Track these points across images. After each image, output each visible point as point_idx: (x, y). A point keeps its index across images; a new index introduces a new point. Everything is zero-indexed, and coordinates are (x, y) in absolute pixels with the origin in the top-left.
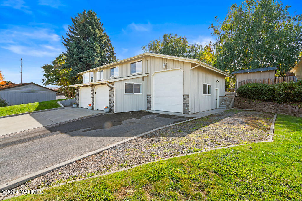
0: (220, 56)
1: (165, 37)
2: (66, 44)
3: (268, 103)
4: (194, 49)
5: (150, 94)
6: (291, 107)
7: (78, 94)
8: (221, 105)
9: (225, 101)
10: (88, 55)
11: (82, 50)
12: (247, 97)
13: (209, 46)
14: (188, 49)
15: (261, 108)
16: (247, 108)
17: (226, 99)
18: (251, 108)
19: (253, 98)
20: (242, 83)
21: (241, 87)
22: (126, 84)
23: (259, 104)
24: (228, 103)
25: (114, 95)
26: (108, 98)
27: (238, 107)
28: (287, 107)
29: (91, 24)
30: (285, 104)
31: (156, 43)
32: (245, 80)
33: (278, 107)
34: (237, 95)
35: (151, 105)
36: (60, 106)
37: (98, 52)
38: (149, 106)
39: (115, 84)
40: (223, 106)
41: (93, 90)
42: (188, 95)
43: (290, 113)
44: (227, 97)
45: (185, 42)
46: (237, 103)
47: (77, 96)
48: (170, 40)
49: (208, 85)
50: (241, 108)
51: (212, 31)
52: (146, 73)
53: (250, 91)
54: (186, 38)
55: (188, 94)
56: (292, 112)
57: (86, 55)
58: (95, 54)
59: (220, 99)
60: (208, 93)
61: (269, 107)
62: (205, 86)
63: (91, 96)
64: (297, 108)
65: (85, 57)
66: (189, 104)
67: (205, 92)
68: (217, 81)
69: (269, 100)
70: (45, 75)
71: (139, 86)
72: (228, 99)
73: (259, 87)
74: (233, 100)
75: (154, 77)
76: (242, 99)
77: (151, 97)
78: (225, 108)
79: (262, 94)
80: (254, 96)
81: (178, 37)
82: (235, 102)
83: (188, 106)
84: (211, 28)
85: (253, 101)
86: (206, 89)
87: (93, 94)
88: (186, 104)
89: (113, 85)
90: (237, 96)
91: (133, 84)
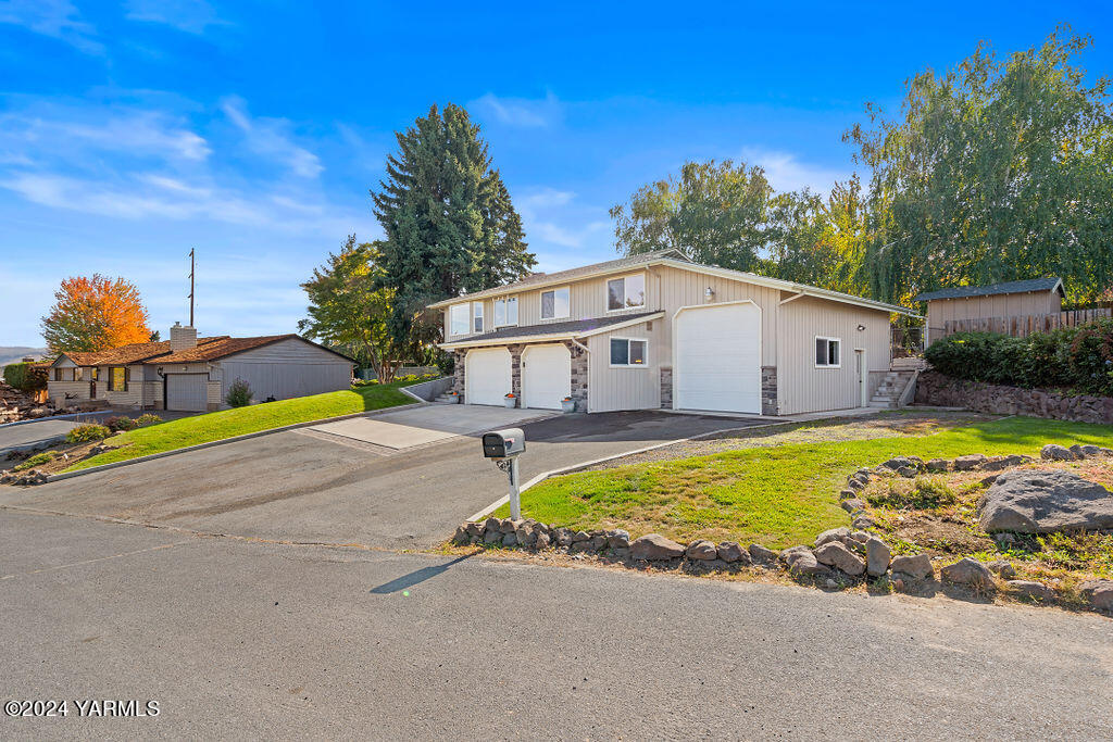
0: (879, 244)
1: (687, 173)
2: (383, 213)
3: (1002, 390)
4: (792, 210)
5: (666, 364)
6: (1047, 398)
7: (463, 367)
8: (874, 399)
9: (890, 384)
10: (451, 248)
11: (431, 230)
12: (952, 372)
13: (848, 188)
14: (768, 211)
15: (985, 404)
16: (952, 405)
17: (893, 379)
18: (962, 403)
19: (968, 378)
20: (946, 330)
21: (937, 344)
22: (612, 340)
23: (980, 394)
24: (896, 390)
25: (586, 369)
26: (569, 377)
27: (927, 402)
28: (1038, 398)
29: (456, 150)
30: (1035, 391)
31: (656, 191)
32: (955, 322)
33: (1021, 398)
34: (924, 365)
35: (671, 396)
36: (413, 401)
37: (479, 234)
38: (667, 398)
39: (590, 342)
40: (881, 399)
41: (517, 358)
42: (774, 369)
43: (1045, 411)
44: (895, 374)
45: (759, 183)
46: (923, 391)
47: (457, 374)
48: (706, 181)
49: (831, 343)
50: (934, 404)
51: (858, 149)
52: (657, 312)
53: (958, 356)
54: (762, 171)
55: (772, 364)
56: (1048, 410)
57: (447, 248)
58: (471, 243)
59: (870, 380)
60: (831, 362)
61: (1003, 399)
62: (821, 343)
63: (510, 371)
64: (1058, 398)
65: (444, 255)
66: (776, 390)
67: (821, 360)
68: (861, 328)
69: (1007, 381)
70: (312, 309)
71: (641, 344)
72: (897, 379)
73: (982, 344)
74: (912, 381)
75: (678, 320)
76: (940, 379)
77: (671, 375)
78: (887, 405)
79: (988, 363)
80: (970, 369)
81: (735, 167)
82: (917, 387)
83: (774, 397)
84: (852, 138)
85: (968, 383)
86: (826, 353)
87: (515, 366)
88: (770, 391)
89: (585, 344)
90: (926, 372)
91: (627, 341)
